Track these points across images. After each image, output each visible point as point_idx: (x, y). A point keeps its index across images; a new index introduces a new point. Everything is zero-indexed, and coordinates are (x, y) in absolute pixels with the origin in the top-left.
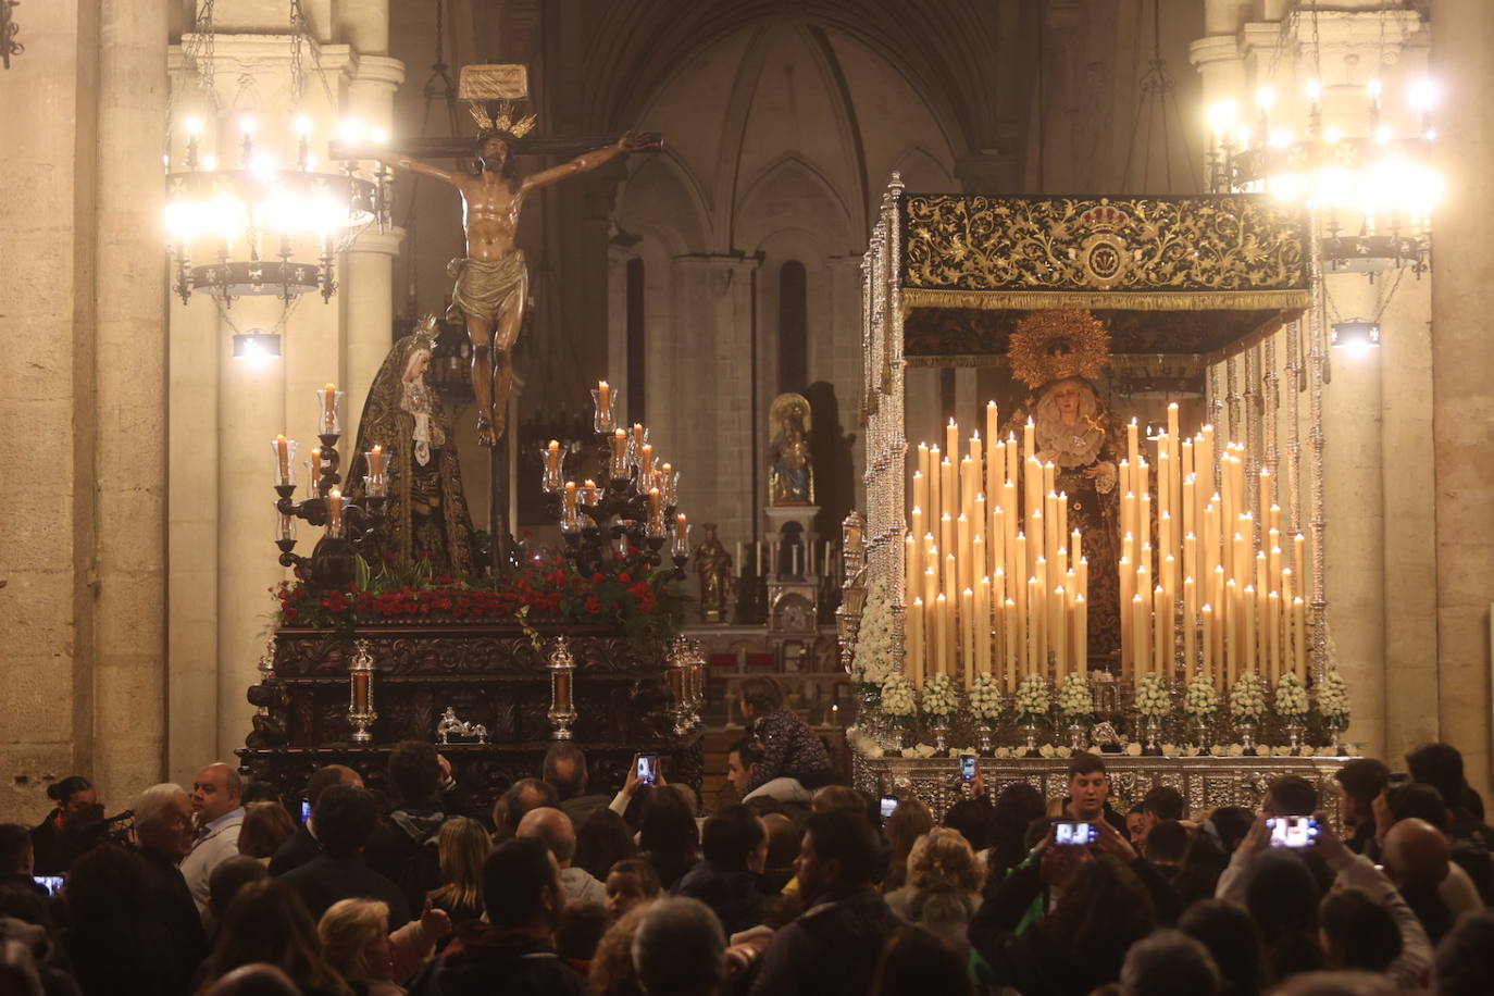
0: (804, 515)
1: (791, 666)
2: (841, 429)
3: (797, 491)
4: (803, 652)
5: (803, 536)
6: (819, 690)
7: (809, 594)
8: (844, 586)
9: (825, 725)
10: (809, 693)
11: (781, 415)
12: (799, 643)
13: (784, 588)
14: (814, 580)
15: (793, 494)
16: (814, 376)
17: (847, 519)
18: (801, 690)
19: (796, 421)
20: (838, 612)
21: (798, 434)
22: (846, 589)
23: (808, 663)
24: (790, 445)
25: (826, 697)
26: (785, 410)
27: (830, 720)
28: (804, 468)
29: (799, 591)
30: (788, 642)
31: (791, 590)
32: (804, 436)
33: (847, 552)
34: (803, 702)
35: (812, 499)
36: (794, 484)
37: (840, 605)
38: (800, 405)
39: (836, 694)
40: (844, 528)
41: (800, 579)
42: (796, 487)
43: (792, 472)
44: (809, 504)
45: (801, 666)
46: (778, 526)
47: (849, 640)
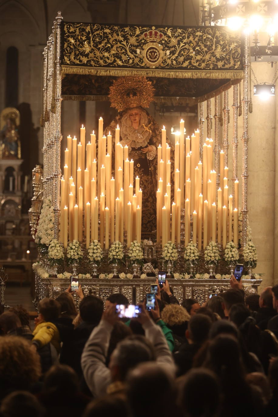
0: (16, 163)
1: (8, 233)
2: (33, 125)
3: (12, 153)
4: (14, 226)
5: (15, 173)
6: (21, 244)
7: (17, 200)
8: (32, 199)
9: (24, 260)
10: (17, 245)
11: (6, 117)
12: (12, 222)
13: (6, 197)
14: (19, 193)
15: (11, 154)
16: (21, 100)
17: (35, 169)
18: (13, 243)
19: (13, 121)
20: (30, 211)
21: (13, 127)
22: (34, 200)
23: (16, 231)
24: (10, 131)
25: (24, 247)
26: (7, 115)
27: (26, 257)
28: (16, 142)
29: (13, 198)
30: (7, 222)
31: (9, 198)
32: (16, 128)
33: (34, 184)
34: (14, 249)
35: (19, 156)
36: (11, 149)
37: (31, 207)
38: (15, 113)
39: (29, 244)
40: (33, 173)
41: (13, 193)
43: (11, 144)
44: (18, 158)
45: (13, 233)
46: (4, 168)
47: (34, 223)
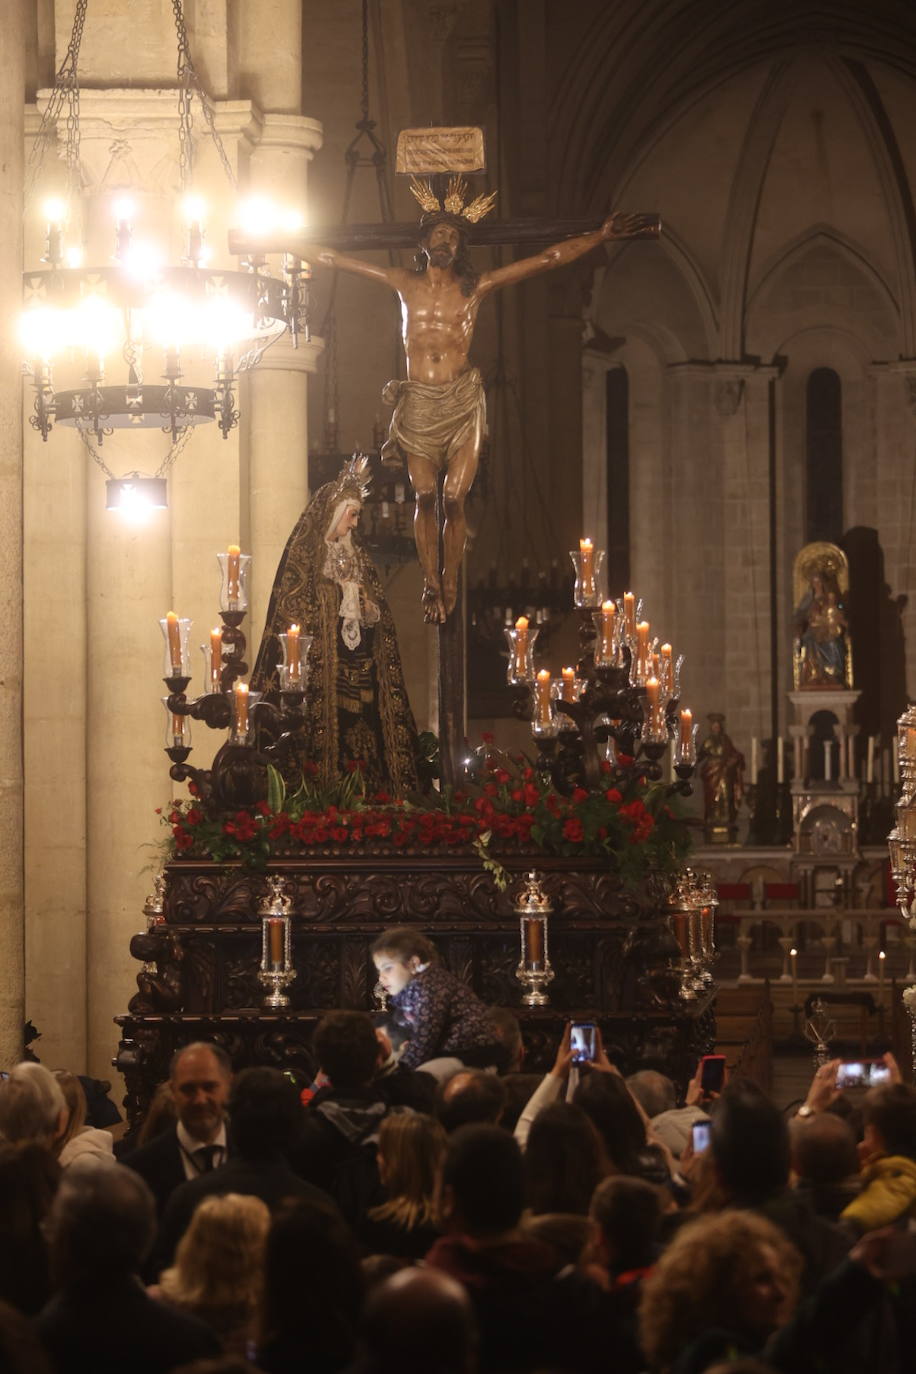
0: (840, 701)
1: (824, 900)
2: (888, 589)
3: (830, 671)
4: (840, 882)
5: (838, 729)
6: (860, 934)
7: (846, 806)
8: (900, 804)
9: (869, 977)
10: (848, 934)
11: (809, 571)
12: (833, 869)
13: (814, 797)
14: (852, 787)
15: (826, 675)
16: (851, 520)
17: (904, 716)
18: (837, 932)
19: (829, 579)
20: (891, 838)
21: (831, 596)
22: (903, 807)
23: (845, 896)
24: (820, 610)
25: (870, 942)
26: (814, 564)
27: (875, 971)
28: (840, 640)
29: (834, 802)
30: (818, 869)
31: (822, 800)
32: (839, 599)
33: (904, 760)
34: (840, 948)
35: (850, 680)
36: (826, 662)
37: (894, 827)
38: (835, 558)
39: (883, 935)
40: (900, 728)
41: (834, 786)
42: (830, 666)
43: (824, 645)
44: (846, 687)
45: (837, 901)
46: (806, 716)
47: (906, 873)
